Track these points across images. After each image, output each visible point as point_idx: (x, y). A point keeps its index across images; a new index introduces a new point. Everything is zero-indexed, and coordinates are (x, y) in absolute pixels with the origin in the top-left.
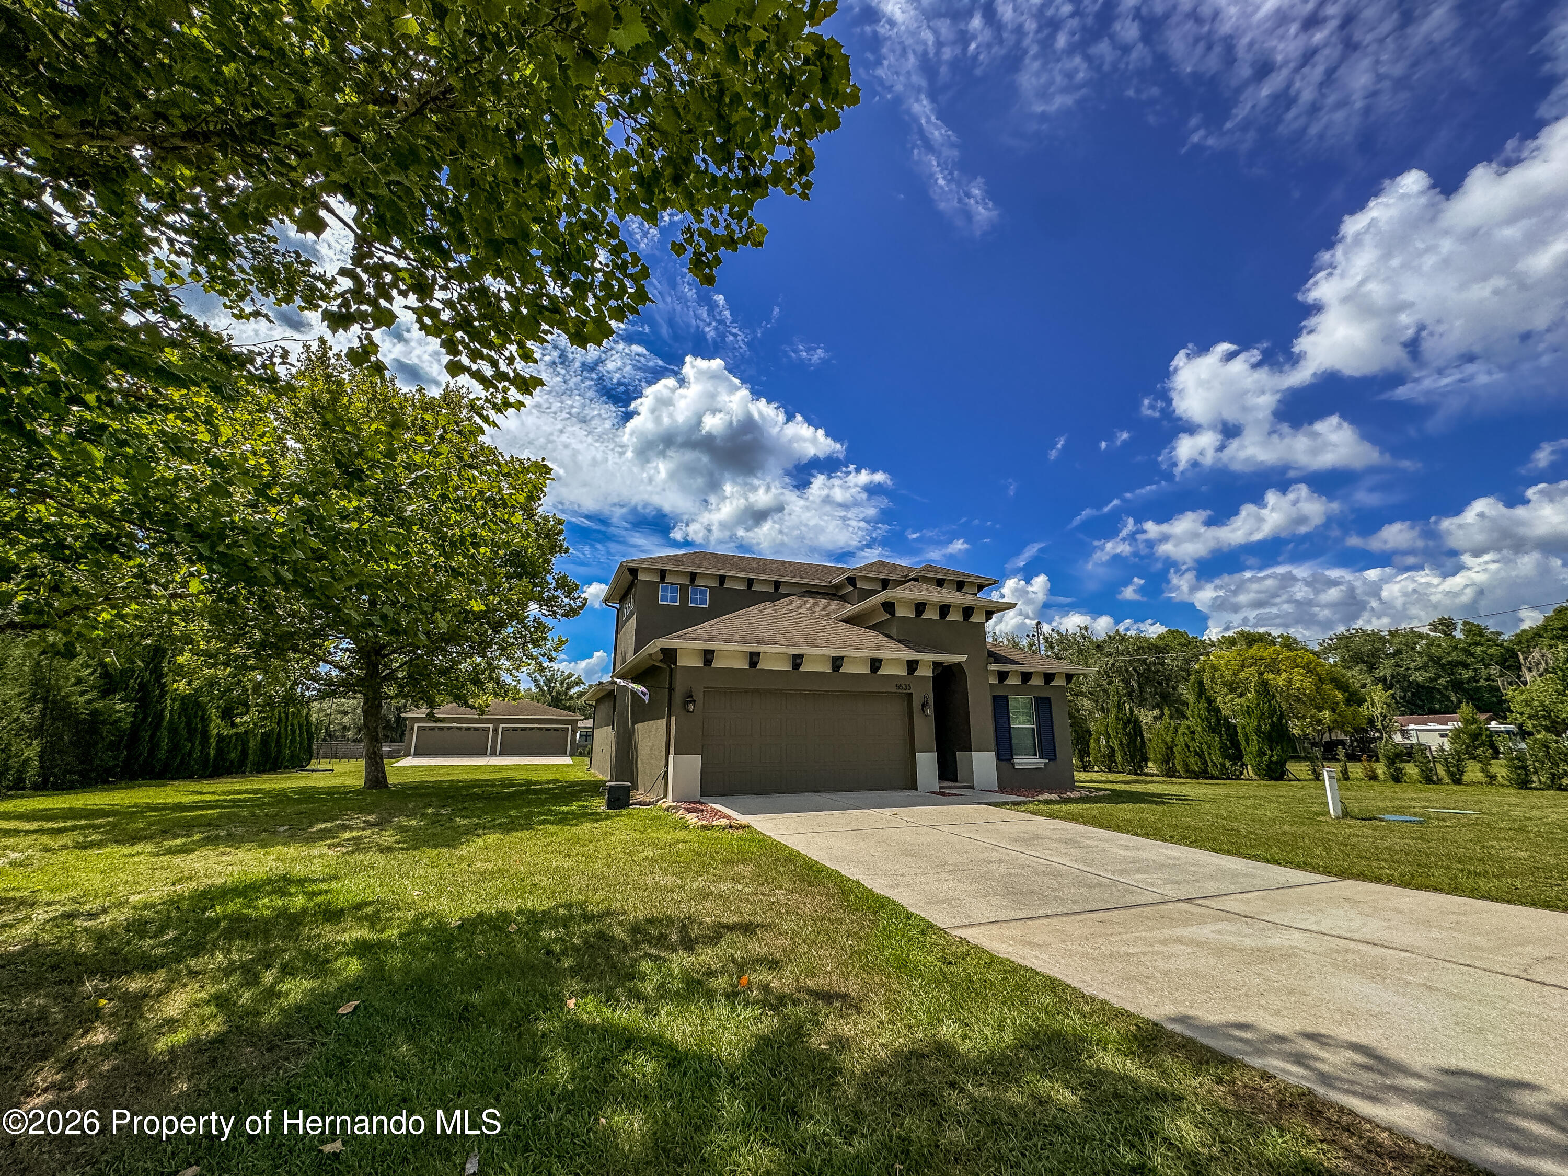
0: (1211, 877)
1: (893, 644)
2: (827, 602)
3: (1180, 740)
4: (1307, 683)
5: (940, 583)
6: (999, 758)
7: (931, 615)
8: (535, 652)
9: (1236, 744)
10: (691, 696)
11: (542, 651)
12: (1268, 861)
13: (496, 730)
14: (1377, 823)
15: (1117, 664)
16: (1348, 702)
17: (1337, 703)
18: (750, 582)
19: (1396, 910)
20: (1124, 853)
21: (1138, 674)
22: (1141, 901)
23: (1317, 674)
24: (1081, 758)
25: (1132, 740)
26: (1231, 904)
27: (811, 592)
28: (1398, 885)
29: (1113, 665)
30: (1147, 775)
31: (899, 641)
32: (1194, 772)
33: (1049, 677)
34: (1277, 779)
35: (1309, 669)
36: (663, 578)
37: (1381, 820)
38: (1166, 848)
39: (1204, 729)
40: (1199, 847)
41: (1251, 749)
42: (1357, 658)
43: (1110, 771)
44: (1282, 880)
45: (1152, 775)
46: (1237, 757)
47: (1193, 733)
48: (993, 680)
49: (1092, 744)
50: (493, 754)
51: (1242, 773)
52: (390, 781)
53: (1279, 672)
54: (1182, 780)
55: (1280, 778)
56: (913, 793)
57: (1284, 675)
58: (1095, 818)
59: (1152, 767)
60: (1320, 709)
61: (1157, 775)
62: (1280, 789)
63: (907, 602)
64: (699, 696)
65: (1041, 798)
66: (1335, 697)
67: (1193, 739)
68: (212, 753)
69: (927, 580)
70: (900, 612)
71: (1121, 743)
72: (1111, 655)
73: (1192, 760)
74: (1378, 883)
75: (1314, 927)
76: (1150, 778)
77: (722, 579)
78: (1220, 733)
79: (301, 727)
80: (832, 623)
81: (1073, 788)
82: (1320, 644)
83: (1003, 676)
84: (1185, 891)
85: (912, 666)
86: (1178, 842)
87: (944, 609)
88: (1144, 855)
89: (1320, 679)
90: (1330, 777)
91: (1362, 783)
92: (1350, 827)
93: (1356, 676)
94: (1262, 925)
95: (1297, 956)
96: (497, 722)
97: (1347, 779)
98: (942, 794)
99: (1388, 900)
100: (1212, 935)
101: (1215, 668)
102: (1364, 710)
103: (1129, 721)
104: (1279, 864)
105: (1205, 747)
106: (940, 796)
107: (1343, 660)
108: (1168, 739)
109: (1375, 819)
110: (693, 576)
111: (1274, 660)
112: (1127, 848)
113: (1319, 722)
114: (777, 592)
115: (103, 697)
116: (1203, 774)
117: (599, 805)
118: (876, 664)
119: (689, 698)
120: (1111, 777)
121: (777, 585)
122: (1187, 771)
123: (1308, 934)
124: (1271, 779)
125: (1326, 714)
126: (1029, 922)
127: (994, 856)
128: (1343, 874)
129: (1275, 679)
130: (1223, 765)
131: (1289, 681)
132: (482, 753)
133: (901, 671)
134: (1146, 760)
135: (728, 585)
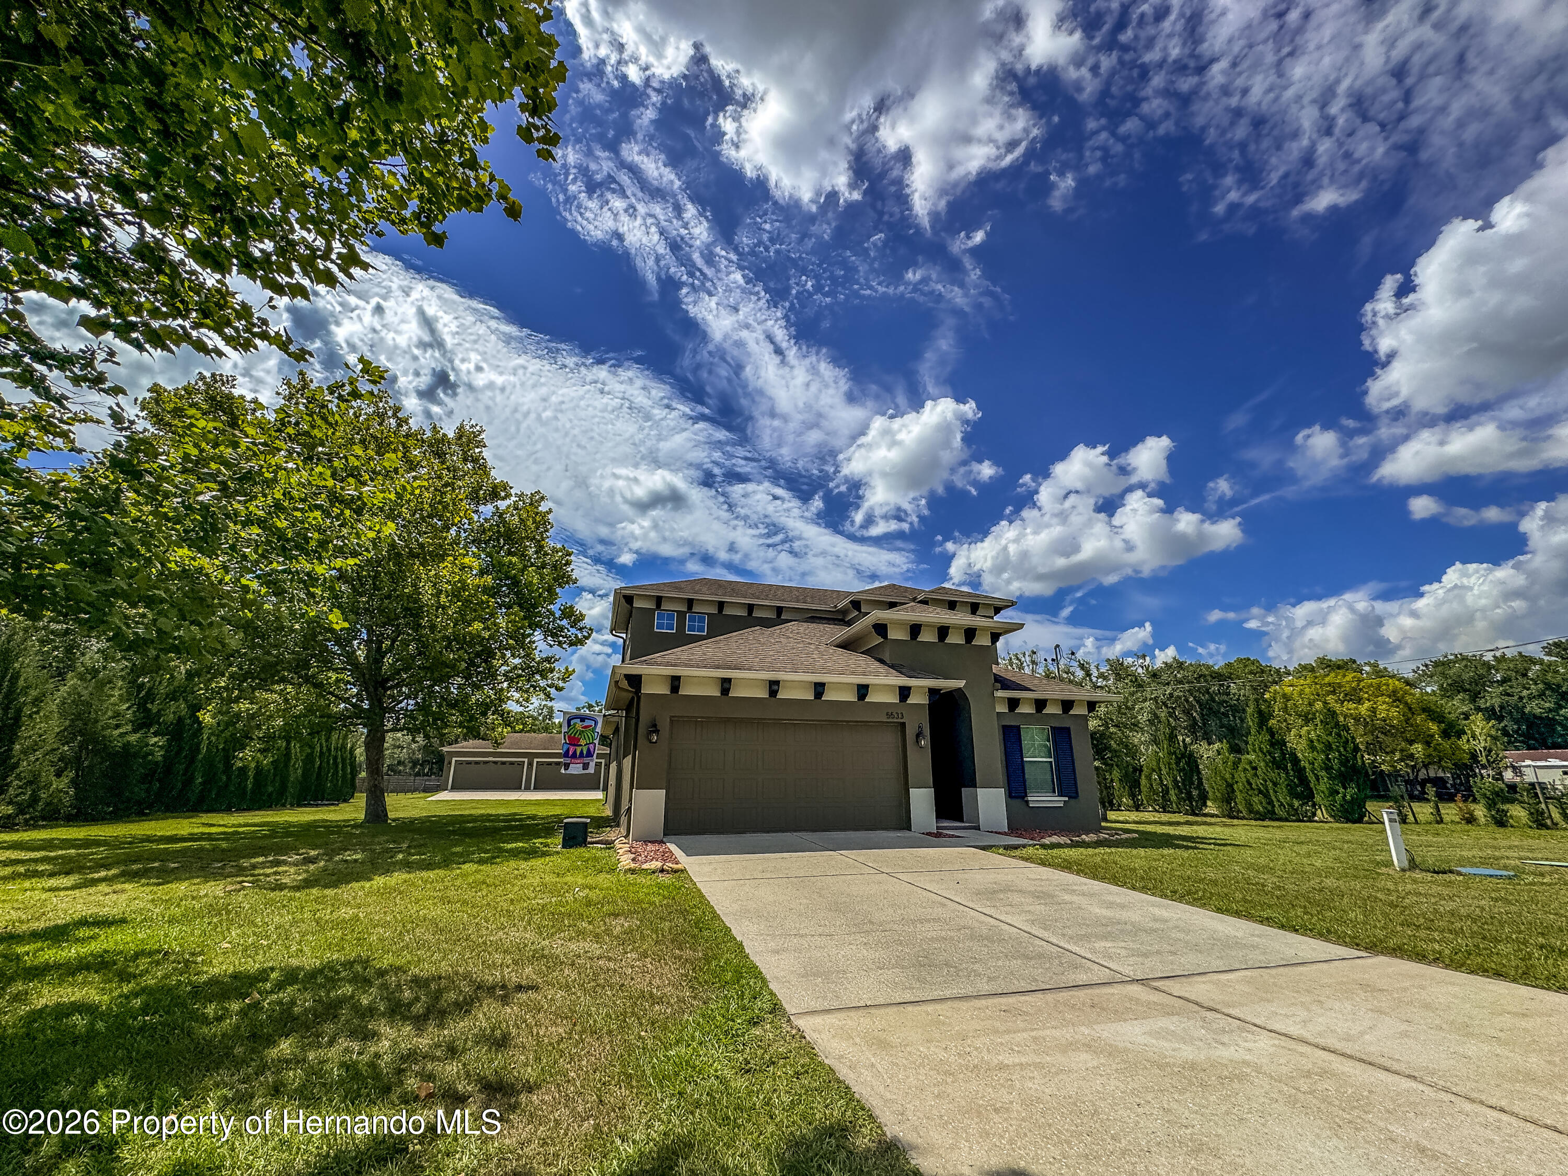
0: (1196, 948)
1: (882, 669)
2: (829, 628)
3: (1241, 776)
4: (1394, 712)
5: (952, 605)
6: (1010, 795)
7: (928, 636)
8: (543, 683)
9: (1304, 781)
10: (655, 726)
11: (550, 682)
12: (1282, 927)
13: (530, 764)
14: (1453, 877)
15: (1176, 694)
16: (1446, 734)
17: (1432, 736)
18: (751, 608)
19: (1427, 1006)
20: (1105, 912)
21: (1200, 706)
22: (1082, 978)
23: (1406, 703)
24: (1133, 796)
25: (1188, 780)
26: (1199, 989)
27: (815, 617)
28: (1447, 967)
29: (1171, 695)
30: (1205, 815)
31: (892, 667)
32: (1258, 812)
33: (1067, 705)
34: (1354, 822)
35: (1396, 698)
36: (659, 605)
37: (1459, 874)
38: (1159, 906)
39: (1267, 765)
40: (1203, 906)
41: (1322, 787)
42: (1456, 687)
43: (1165, 811)
44: (1289, 953)
45: (1212, 816)
46: (1308, 796)
47: (1255, 768)
48: (1002, 708)
49: (1143, 781)
50: (527, 788)
51: (1314, 814)
52: (391, 815)
53: (1360, 701)
54: (1245, 822)
55: (1360, 820)
56: (907, 834)
57: (1367, 704)
58: (1096, 866)
59: (1211, 808)
60: (1411, 742)
61: (1217, 816)
62: (1356, 832)
63: (900, 623)
64: (664, 724)
65: (1047, 841)
66: (1429, 729)
67: (1256, 775)
68: (249, 785)
69: (937, 602)
70: (893, 634)
71: (1175, 781)
72: (1168, 684)
73: (1256, 799)
74: (1420, 961)
75: (1294, 1030)
76: (1208, 819)
77: (721, 605)
78: (1285, 769)
79: (343, 760)
80: (822, 648)
81: (1099, 829)
82: (1414, 671)
83: (1013, 703)
84: (1154, 967)
85: (904, 692)
86: (1181, 899)
87: (943, 631)
88: (1124, 915)
89: (1410, 709)
90: (1391, 820)
91: (1458, 827)
92: (1415, 881)
93: (1457, 705)
94: (1223, 1022)
95: (1241, 1078)
96: (531, 756)
97: (1441, 821)
98: (938, 835)
99: (1423, 988)
100: (1142, 1039)
101: (1287, 698)
102: (1463, 743)
103: (1183, 756)
104: (1296, 931)
105: (1270, 785)
106: (936, 837)
107: (1441, 687)
108: (1228, 776)
109: (1451, 872)
110: (690, 603)
111: (1354, 689)
112: (1110, 905)
113: (1411, 757)
114: (779, 616)
115: (135, 731)
116: (1268, 815)
117: (556, 842)
118: (863, 691)
119: (654, 728)
120: (1165, 817)
121: (780, 610)
122: (1251, 812)
123: (1285, 1042)
124: (1348, 821)
125: (1418, 749)
126: (910, 1008)
127: (938, 911)
128: (1374, 947)
129: (1356, 708)
130: (1292, 806)
131: (1373, 711)
132: (517, 788)
133: (893, 699)
134: (1204, 798)
135: (727, 611)
